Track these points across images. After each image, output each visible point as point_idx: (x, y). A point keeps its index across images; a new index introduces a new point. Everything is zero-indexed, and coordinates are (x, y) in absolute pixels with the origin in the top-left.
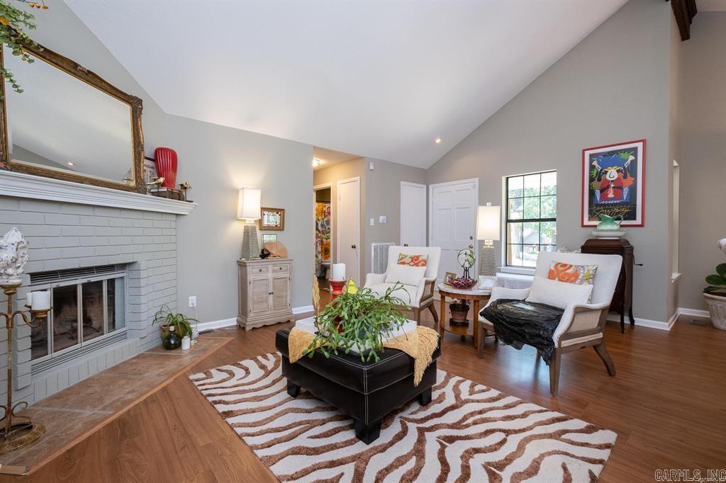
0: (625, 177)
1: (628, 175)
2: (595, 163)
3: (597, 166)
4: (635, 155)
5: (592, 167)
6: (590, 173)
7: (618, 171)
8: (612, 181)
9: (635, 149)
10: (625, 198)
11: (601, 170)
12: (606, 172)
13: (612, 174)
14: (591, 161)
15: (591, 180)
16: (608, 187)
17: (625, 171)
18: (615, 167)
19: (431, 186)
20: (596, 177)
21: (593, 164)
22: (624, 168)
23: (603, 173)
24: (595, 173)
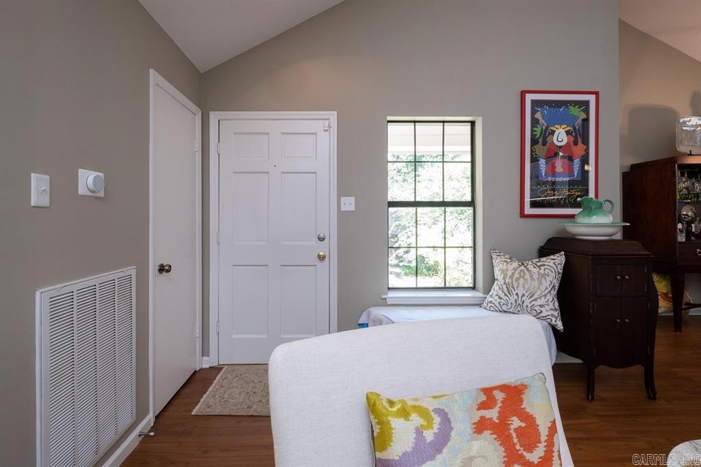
0: (576, 143)
1: (580, 140)
2: (538, 115)
3: (541, 120)
4: (587, 111)
5: (535, 122)
6: (532, 131)
7: (568, 133)
8: (560, 147)
9: (587, 103)
10: (576, 174)
11: (547, 128)
12: (553, 132)
13: (560, 136)
14: (533, 112)
15: (534, 142)
16: (556, 154)
17: (576, 134)
18: (563, 126)
19: (214, 117)
20: (541, 139)
21: (536, 116)
22: (574, 128)
23: (550, 134)
24: (538, 130)
